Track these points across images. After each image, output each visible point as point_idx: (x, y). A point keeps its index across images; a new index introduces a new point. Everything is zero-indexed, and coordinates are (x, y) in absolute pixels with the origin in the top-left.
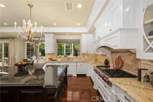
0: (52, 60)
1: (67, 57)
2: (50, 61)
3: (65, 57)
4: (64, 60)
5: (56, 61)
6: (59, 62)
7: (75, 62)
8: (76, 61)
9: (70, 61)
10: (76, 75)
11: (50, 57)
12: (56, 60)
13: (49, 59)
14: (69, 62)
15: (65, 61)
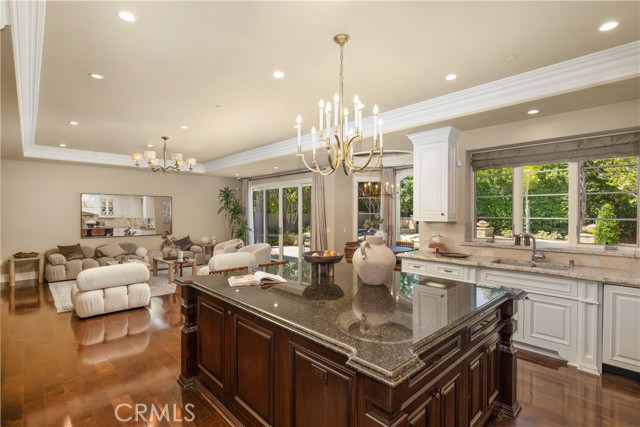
0: (444, 255)
1: (531, 247)
2: (434, 258)
3: (518, 242)
4: (508, 262)
5: (463, 262)
6: (480, 268)
7: (588, 281)
8: (600, 278)
9: (554, 267)
10: (595, 370)
11: (436, 240)
12: (464, 257)
13: (431, 246)
14: (537, 274)
15: (512, 267)
